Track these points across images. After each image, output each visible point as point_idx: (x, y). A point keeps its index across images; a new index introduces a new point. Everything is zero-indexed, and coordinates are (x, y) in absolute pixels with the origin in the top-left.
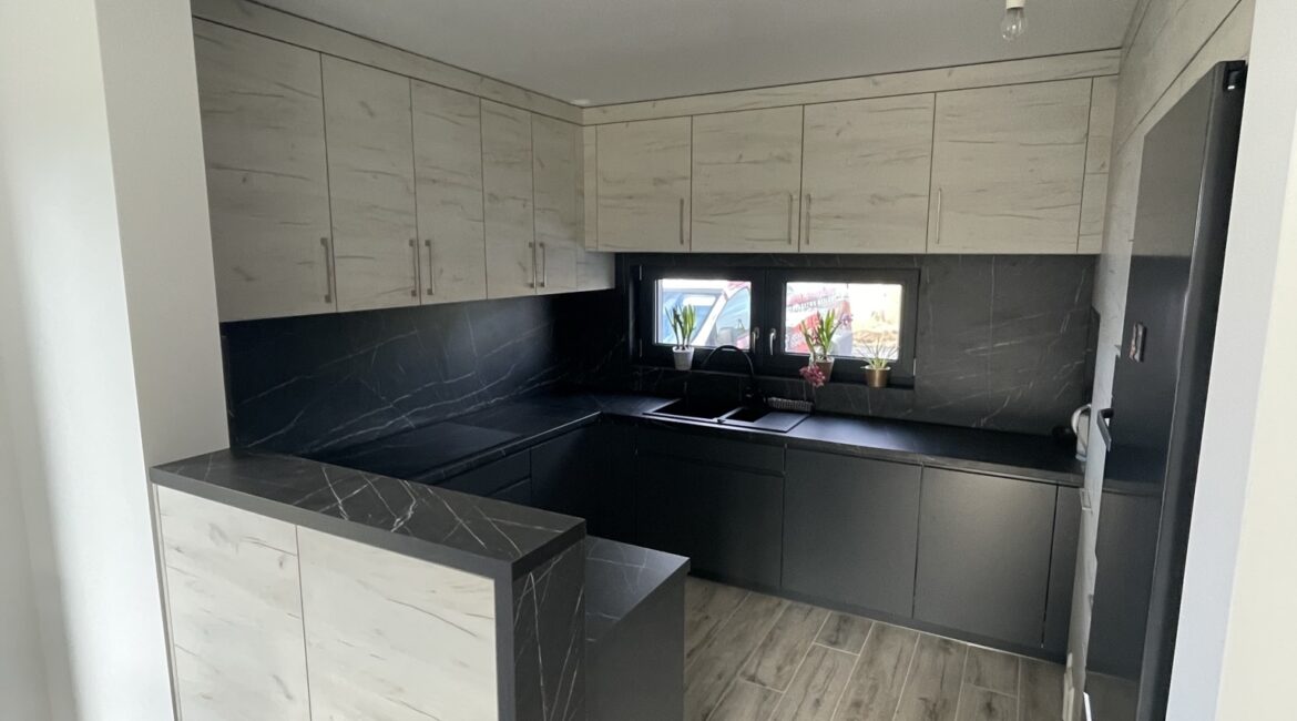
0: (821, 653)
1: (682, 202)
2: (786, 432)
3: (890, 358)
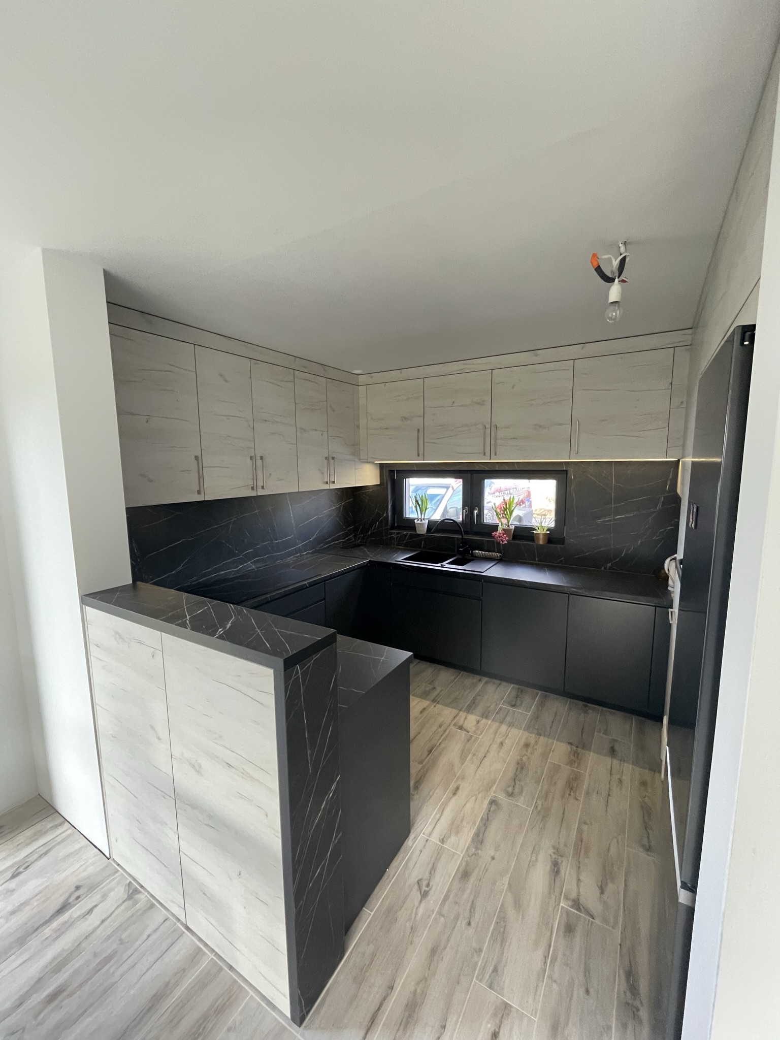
0: (506, 711)
1: (418, 430)
2: (483, 572)
3: (549, 526)
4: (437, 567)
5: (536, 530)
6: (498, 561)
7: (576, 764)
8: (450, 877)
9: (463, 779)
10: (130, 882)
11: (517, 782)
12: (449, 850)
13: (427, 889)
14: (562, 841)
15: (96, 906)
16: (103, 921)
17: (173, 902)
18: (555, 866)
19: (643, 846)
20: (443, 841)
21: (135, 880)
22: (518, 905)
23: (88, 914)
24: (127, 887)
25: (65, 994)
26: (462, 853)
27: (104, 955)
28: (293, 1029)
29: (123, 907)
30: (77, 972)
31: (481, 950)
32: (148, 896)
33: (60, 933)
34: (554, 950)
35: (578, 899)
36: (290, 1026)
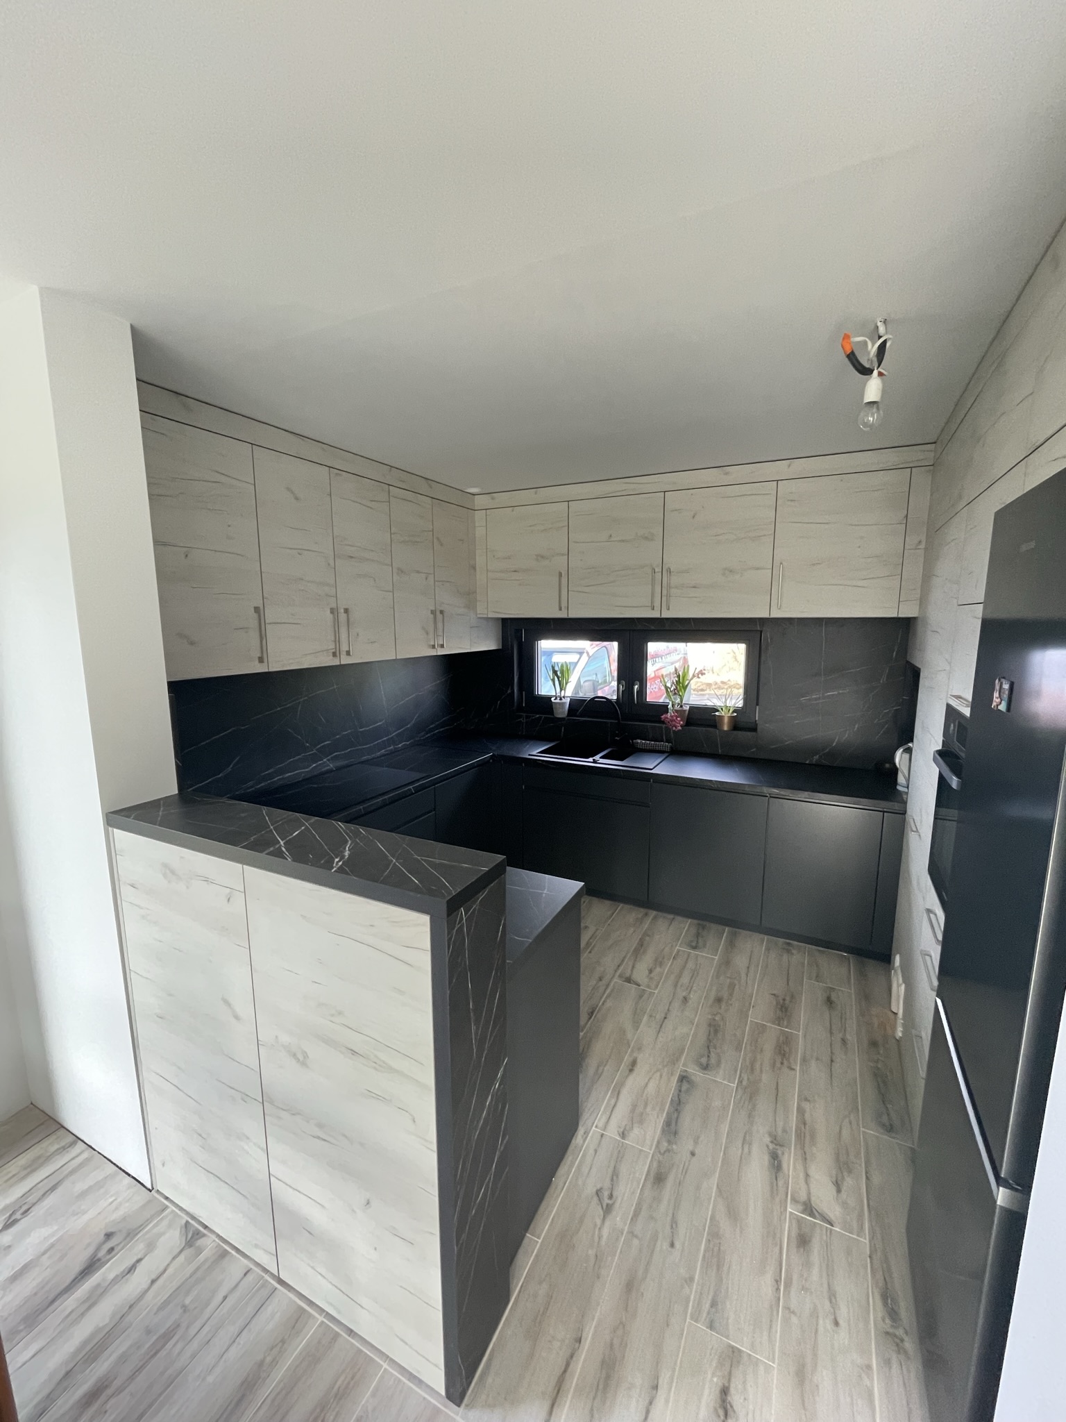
0: (686, 956)
1: (560, 574)
2: (651, 769)
3: (736, 706)
4: (588, 762)
5: (718, 711)
6: (667, 754)
7: (785, 1023)
8: (639, 1184)
9: (639, 1049)
10: (187, 1222)
11: (711, 1050)
12: (634, 1147)
13: (610, 1202)
14: (780, 1124)
15: (139, 1261)
16: (153, 1282)
17: (256, 1246)
18: (774, 1159)
19: (883, 1125)
20: (623, 1135)
21: (193, 1218)
22: (734, 1214)
23: (129, 1272)
24: (184, 1230)
25: (109, 1392)
26: (650, 1150)
27: (162, 1331)
28: (450, 1410)
29: (182, 1257)
30: (123, 1359)
31: (691, 1279)
32: (217, 1240)
33: (91, 1302)
34: (787, 1271)
35: (810, 1201)
36: (445, 1407)
